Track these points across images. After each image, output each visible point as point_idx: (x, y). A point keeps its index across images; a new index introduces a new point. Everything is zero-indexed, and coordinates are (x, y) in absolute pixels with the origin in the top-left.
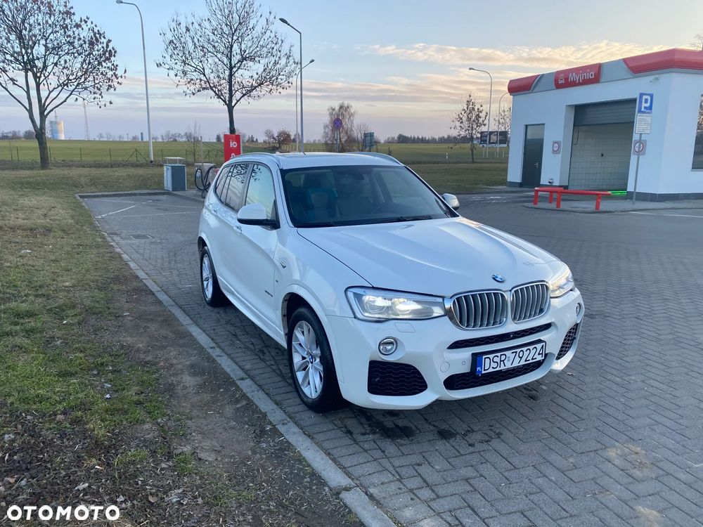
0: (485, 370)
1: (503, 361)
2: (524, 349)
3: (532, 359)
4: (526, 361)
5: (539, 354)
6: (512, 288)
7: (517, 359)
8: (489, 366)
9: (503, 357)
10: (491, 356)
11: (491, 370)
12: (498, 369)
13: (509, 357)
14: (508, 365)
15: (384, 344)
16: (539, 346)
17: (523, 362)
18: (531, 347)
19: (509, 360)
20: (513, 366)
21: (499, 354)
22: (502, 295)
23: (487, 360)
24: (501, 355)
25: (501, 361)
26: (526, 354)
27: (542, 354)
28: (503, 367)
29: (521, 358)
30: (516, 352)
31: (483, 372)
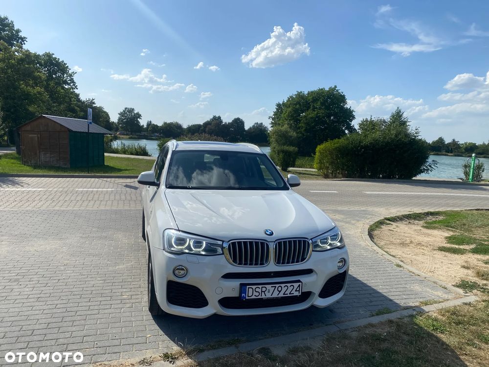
0: (248, 296)
1: (264, 292)
2: (283, 285)
3: (290, 294)
4: (284, 294)
5: (296, 291)
6: (276, 241)
7: (276, 292)
8: (252, 293)
9: (264, 289)
10: (254, 287)
11: (253, 297)
12: (260, 297)
13: (269, 290)
14: (269, 295)
15: (177, 269)
16: (296, 285)
17: (281, 295)
18: (289, 285)
19: (269, 292)
20: (273, 296)
21: (260, 286)
22: (267, 244)
23: (251, 290)
24: (262, 287)
25: (262, 292)
26: (284, 289)
27: (299, 291)
28: (263, 296)
29: (280, 291)
30: (275, 287)
31: (247, 298)
